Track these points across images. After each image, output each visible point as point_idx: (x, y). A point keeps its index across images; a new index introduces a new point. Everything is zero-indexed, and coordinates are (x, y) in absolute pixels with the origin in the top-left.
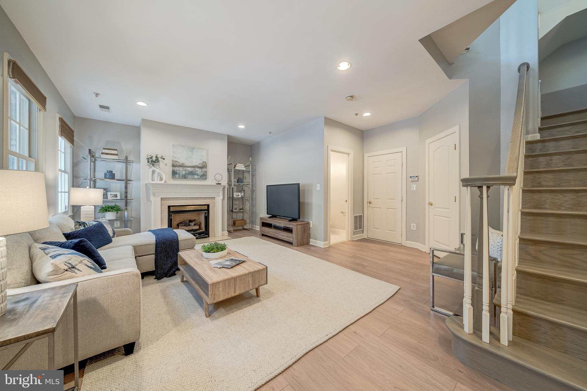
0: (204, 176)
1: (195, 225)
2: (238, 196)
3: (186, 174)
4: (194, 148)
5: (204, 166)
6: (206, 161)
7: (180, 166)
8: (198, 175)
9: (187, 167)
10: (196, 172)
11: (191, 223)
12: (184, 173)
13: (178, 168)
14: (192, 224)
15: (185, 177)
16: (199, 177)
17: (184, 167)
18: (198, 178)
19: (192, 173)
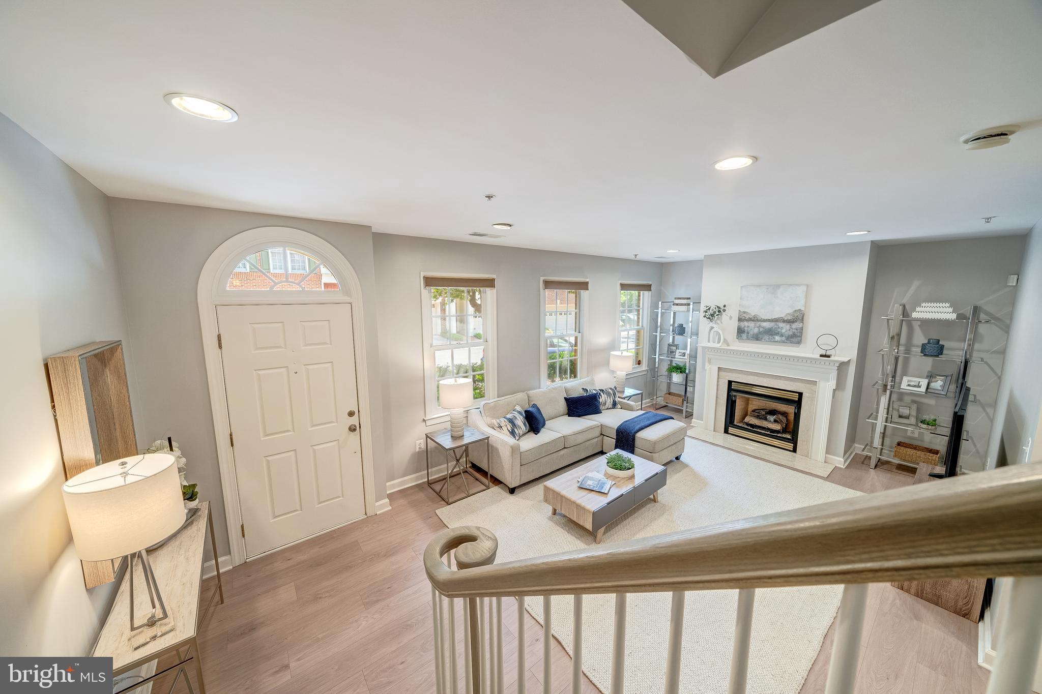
0: (796, 338)
1: (775, 421)
2: (915, 386)
3: (760, 333)
4: (778, 286)
5: (798, 318)
6: (803, 309)
7: (750, 320)
8: (782, 336)
9: (762, 321)
10: (779, 330)
11: (768, 417)
12: (756, 330)
13: (746, 324)
14: (772, 418)
15: (757, 338)
16: (784, 338)
17: (758, 320)
18: (782, 340)
19: (771, 332)
